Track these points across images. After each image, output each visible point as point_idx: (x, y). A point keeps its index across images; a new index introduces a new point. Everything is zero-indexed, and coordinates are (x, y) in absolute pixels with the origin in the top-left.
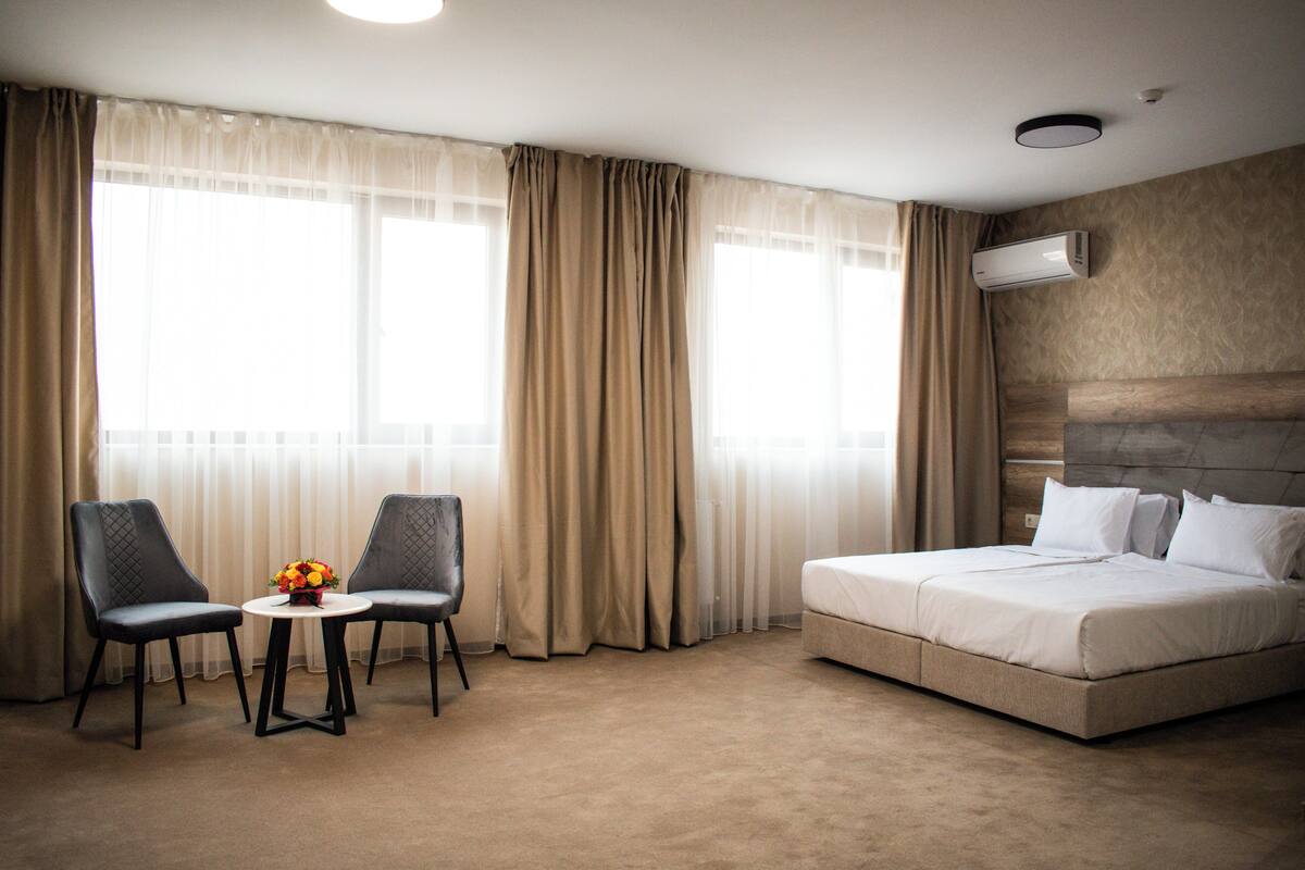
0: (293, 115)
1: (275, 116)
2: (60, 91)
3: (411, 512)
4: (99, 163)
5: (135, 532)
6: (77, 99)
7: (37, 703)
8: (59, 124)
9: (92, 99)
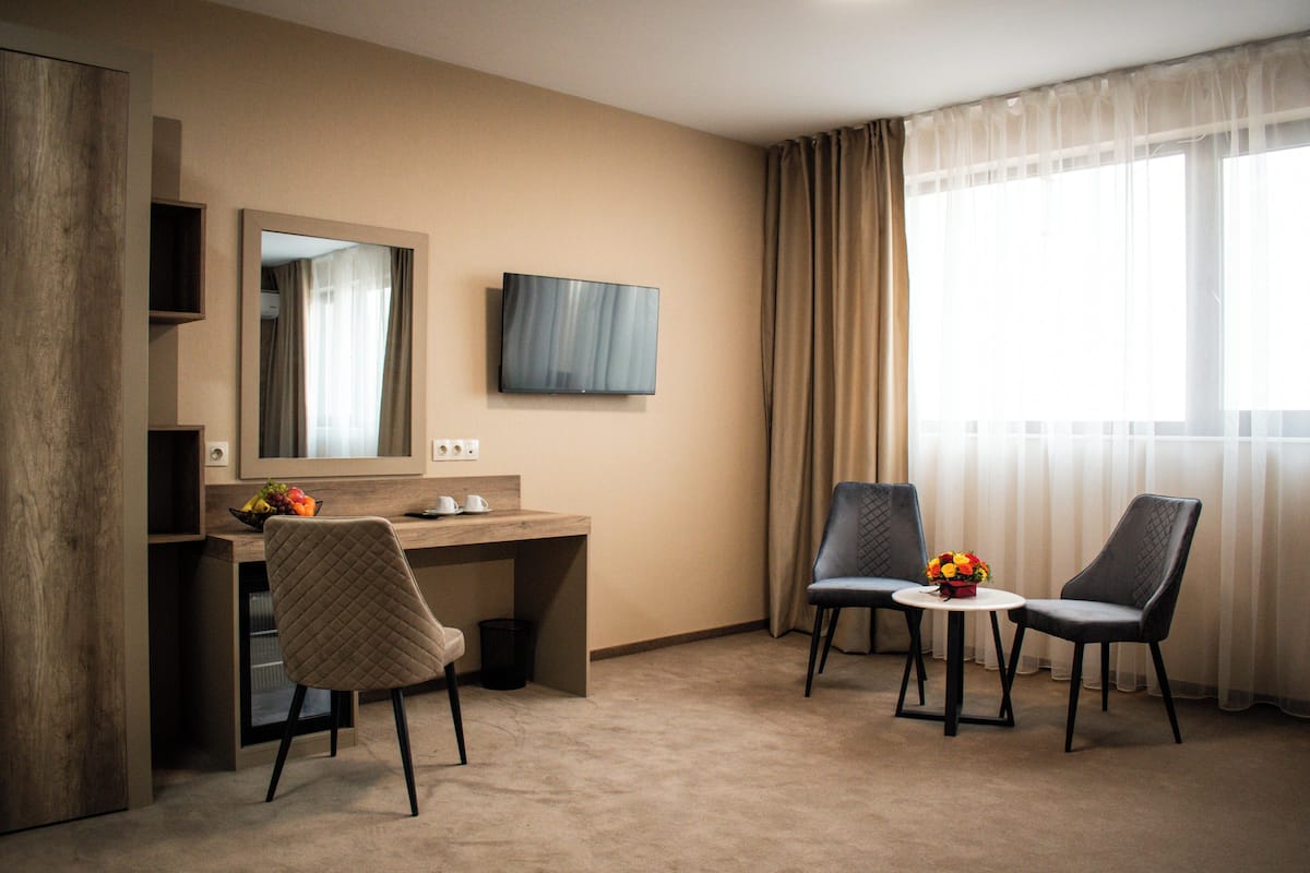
0: (1067, 78)
1: (1052, 86)
2: (874, 123)
3: (1154, 515)
4: (909, 179)
5: (889, 513)
6: (888, 127)
7: (841, 651)
8: (875, 151)
9: (900, 121)
